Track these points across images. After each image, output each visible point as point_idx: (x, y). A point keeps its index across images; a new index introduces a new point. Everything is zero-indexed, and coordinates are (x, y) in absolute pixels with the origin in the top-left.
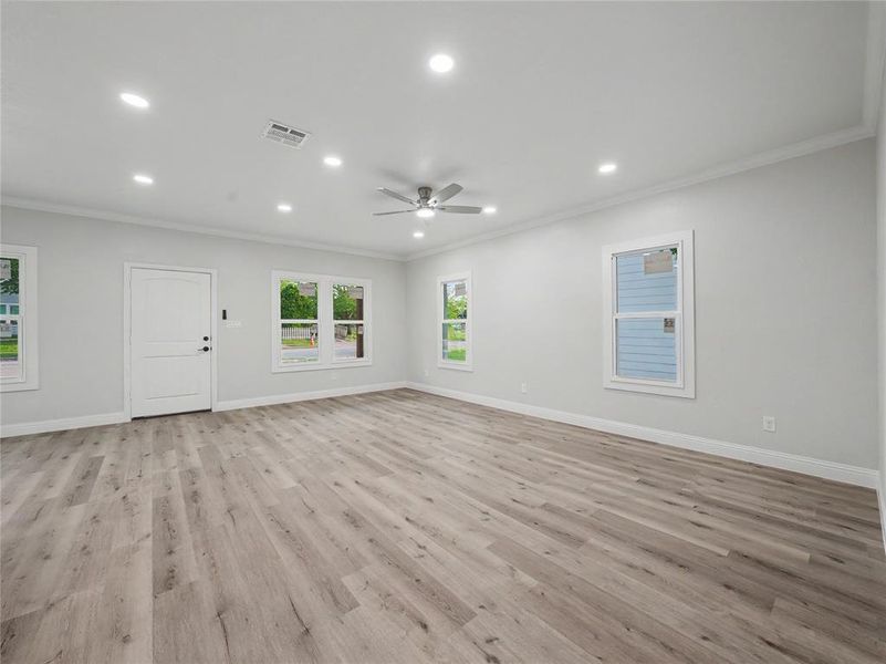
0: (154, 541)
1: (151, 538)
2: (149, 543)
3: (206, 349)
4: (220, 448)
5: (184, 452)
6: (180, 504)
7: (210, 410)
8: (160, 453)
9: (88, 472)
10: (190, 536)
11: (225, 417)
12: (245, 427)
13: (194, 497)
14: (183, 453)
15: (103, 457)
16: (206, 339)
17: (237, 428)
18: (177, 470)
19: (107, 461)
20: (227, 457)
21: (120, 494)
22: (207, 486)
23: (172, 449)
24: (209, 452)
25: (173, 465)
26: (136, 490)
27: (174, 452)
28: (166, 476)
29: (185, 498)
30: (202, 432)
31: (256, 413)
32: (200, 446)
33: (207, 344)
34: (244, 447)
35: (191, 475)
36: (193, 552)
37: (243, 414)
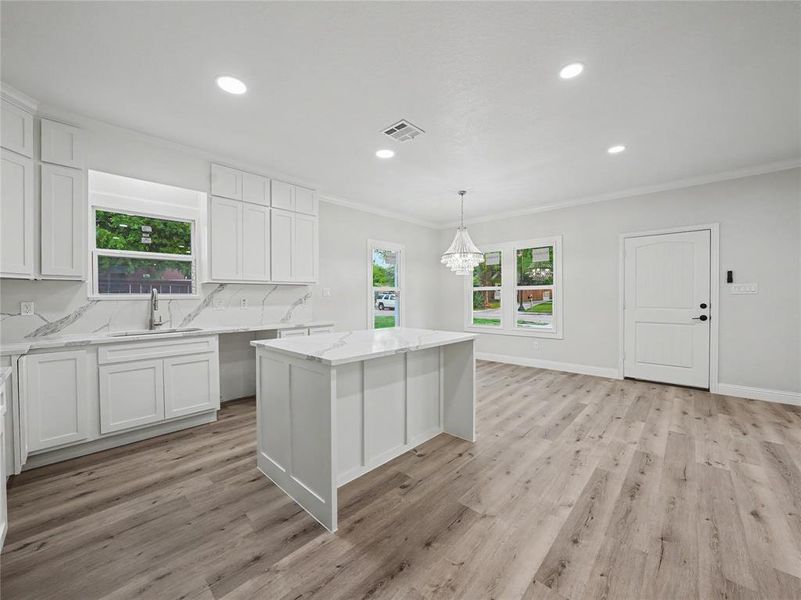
0: (571, 515)
1: (571, 508)
2: (566, 513)
3: (703, 318)
4: (697, 443)
5: (653, 431)
6: (615, 490)
7: (708, 390)
8: (629, 422)
9: (570, 415)
10: (602, 537)
11: (724, 404)
12: (748, 427)
13: (634, 490)
14: (651, 430)
15: (586, 405)
16: (703, 306)
17: (735, 424)
18: (634, 448)
19: (587, 411)
20: (700, 459)
21: (579, 446)
22: (657, 486)
23: (643, 421)
24: (681, 442)
25: (635, 440)
26: (589, 450)
27: (643, 424)
28: (622, 448)
29: (624, 485)
30: (685, 413)
31: (777, 414)
32: (674, 429)
33: (705, 312)
34: (733, 456)
35: (645, 459)
36: (593, 562)
37: (752, 407)
